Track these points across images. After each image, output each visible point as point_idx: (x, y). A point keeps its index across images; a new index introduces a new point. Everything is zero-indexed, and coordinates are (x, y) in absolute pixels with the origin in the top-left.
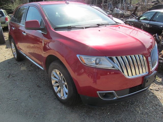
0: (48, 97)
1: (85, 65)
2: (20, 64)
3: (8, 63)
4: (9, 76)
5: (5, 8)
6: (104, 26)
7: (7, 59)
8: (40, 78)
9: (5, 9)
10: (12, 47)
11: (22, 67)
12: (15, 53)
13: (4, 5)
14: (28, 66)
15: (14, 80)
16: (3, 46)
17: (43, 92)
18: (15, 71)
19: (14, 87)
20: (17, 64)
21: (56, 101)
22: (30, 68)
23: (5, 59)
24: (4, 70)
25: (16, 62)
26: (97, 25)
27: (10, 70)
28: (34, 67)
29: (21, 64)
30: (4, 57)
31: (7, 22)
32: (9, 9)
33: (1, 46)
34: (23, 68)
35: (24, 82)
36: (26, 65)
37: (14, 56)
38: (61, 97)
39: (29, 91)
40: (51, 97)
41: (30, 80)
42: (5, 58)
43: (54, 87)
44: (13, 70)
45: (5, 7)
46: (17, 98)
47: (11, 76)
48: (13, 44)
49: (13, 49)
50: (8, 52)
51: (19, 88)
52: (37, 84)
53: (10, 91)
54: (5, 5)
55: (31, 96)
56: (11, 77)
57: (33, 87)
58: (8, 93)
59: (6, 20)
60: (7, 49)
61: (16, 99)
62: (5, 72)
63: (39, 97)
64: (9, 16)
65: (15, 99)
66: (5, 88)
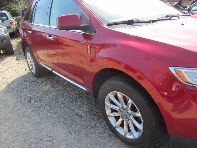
0: (99, 134)
1: (188, 84)
2: (41, 81)
3: (24, 80)
4: (30, 100)
5: (7, 9)
6: (177, 18)
7: (21, 75)
8: (76, 102)
9: (9, 11)
10: (27, 58)
11: (44, 86)
12: (32, 66)
13: (6, 5)
14: (54, 84)
15: (39, 107)
16: (12, 57)
17: (89, 125)
18: (36, 92)
19: (41, 118)
20: (36, 81)
21: (114, 139)
22: (57, 86)
23: (19, 75)
24: (21, 92)
25: (35, 78)
26: (167, 16)
27: (29, 91)
28: (61, 85)
29: (43, 82)
30: (16, 72)
31: (13, 26)
32: (13, 10)
33: (10, 57)
34: (47, 87)
35: (54, 110)
36: (50, 83)
37: (31, 70)
38: (125, 135)
39: (66, 123)
40: (103, 133)
41: (63, 105)
42: (18, 73)
43: (109, 118)
44: (34, 91)
45: (8, 7)
46: (50, 137)
47: (34, 101)
48: (28, 55)
49: (28, 61)
50: (21, 66)
51: (49, 120)
52: (74, 112)
53: (37, 125)
54: (8, 6)
55: (72, 133)
56: (32, 102)
57: (70, 117)
58: (34, 128)
59: (11, 24)
60: (18, 62)
61: (50, 139)
62: (22, 94)
63: (85, 134)
64: (14, 19)
65: (48, 139)
66: (29, 120)
